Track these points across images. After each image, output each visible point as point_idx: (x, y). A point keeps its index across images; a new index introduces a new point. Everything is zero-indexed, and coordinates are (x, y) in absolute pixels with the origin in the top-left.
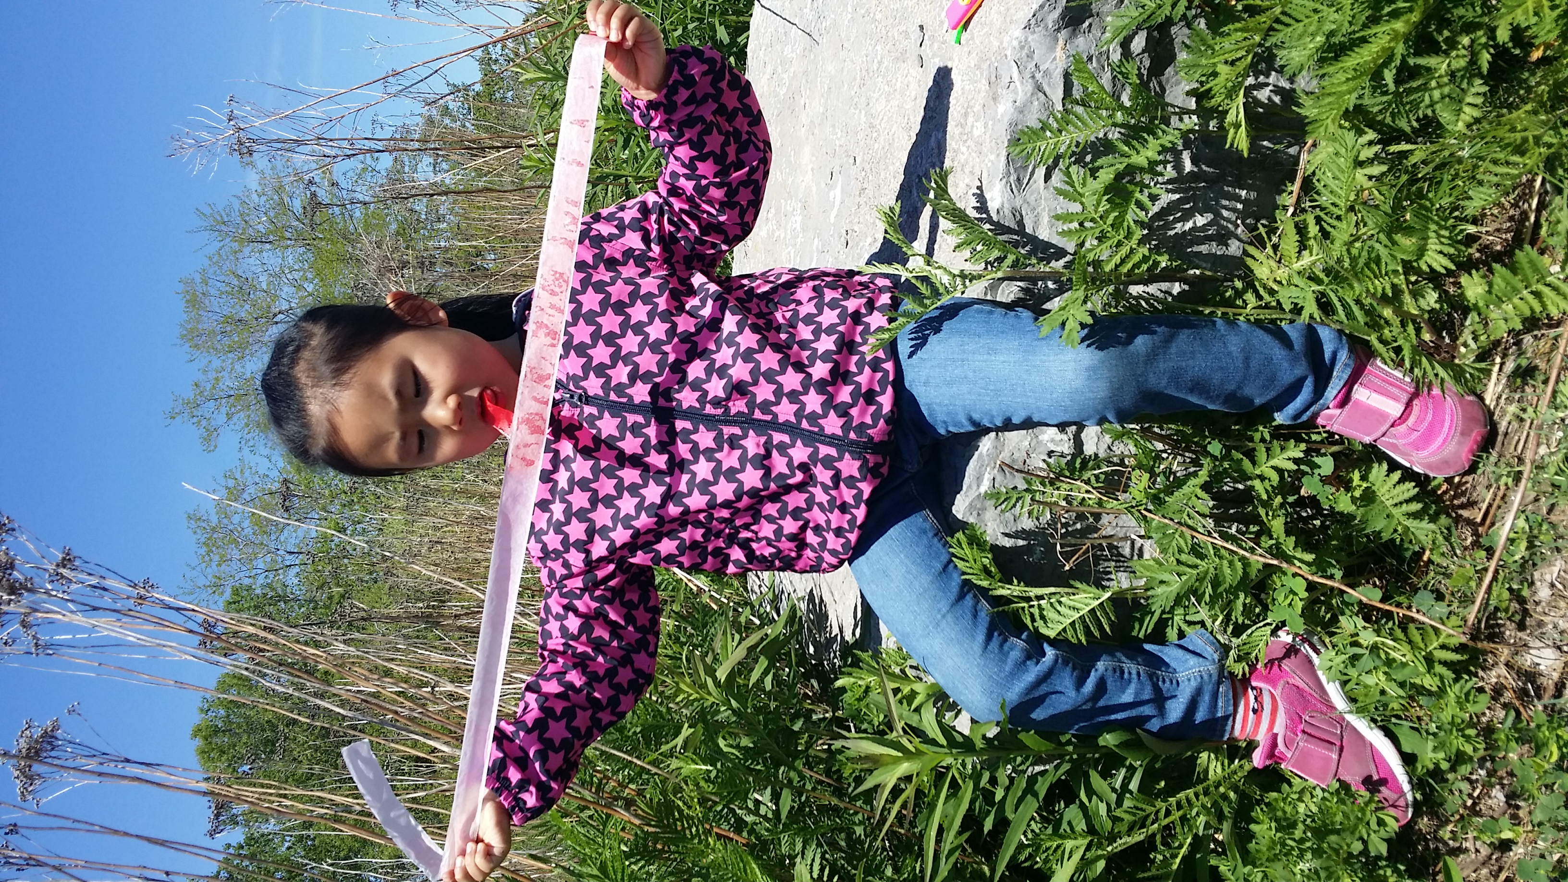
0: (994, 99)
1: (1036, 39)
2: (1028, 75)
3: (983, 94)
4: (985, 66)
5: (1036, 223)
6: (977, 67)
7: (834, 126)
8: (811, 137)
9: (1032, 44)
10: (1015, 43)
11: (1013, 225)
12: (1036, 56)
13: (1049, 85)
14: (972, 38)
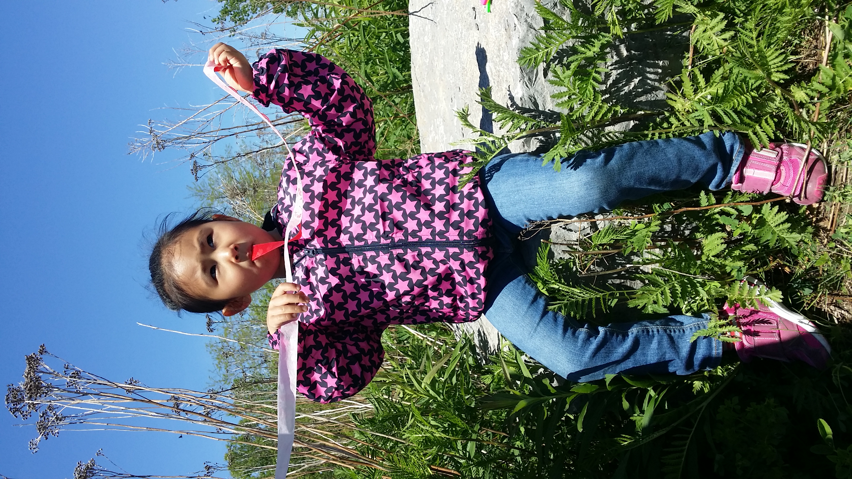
2: (523, 21)
5: (544, 102)
7: (449, 73)
8: (441, 82)
9: (522, 3)
10: (513, 5)
11: (531, 107)
12: (525, 9)
13: (536, 24)
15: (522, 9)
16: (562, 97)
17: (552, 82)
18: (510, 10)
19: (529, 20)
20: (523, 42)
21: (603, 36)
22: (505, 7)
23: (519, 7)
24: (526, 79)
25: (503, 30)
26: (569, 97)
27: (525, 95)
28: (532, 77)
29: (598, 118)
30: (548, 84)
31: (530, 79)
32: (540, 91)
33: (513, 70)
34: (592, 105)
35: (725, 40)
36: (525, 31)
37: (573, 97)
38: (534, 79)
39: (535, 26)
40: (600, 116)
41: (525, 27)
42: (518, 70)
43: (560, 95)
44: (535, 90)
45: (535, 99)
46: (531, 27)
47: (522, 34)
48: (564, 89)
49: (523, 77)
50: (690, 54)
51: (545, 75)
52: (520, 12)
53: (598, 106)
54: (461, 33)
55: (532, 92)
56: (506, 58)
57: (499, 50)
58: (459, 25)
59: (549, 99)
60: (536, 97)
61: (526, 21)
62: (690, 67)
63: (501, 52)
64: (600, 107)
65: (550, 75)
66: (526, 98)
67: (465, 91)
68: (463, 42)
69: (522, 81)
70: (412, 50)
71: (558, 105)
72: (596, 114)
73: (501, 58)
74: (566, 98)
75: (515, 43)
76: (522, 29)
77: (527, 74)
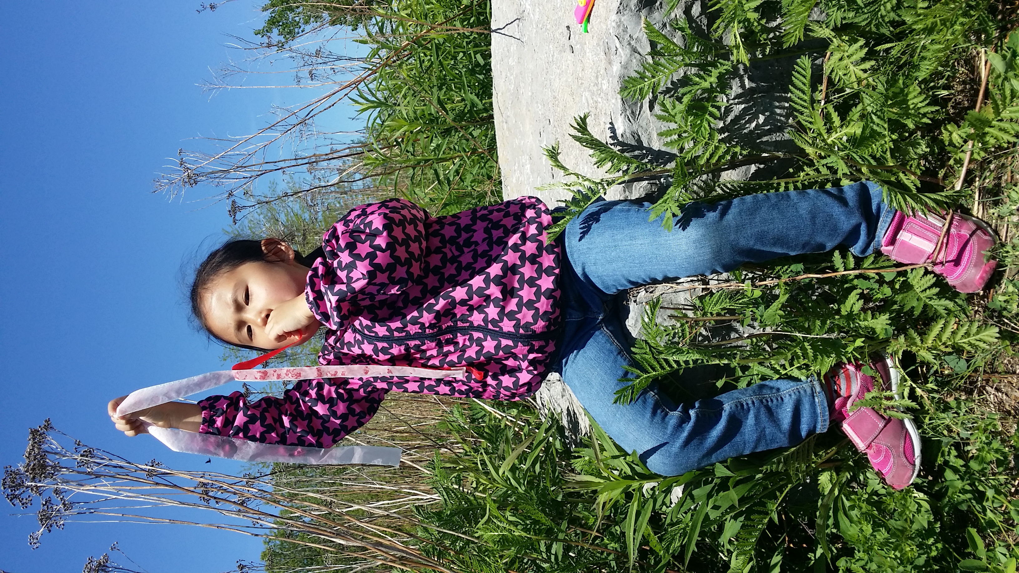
0: (610, 63)
1: (626, 19)
2: (625, 43)
3: (604, 61)
4: (601, 43)
5: (650, 139)
6: (598, 45)
7: (537, 103)
8: (528, 113)
9: (625, 22)
10: (614, 24)
11: (633, 143)
12: (629, 30)
13: (641, 47)
14: (593, 27)
15: (625, 30)
16: (671, 135)
17: (659, 118)
18: (611, 31)
19: (633, 43)
20: (626, 68)
21: (721, 64)
22: (605, 27)
23: (622, 28)
24: (628, 112)
25: (603, 54)
26: (680, 136)
27: (627, 131)
28: (636, 110)
29: (714, 161)
30: (653, 119)
31: (633, 112)
32: (645, 126)
33: (614, 101)
34: (707, 144)
35: (865, 71)
36: (629, 56)
37: (684, 135)
38: (638, 113)
39: (640, 50)
40: (717, 158)
41: (628, 51)
42: (619, 101)
43: (668, 133)
44: (639, 125)
45: (639, 136)
46: (635, 50)
47: (624, 59)
48: (673, 126)
49: (625, 110)
50: (823, 87)
51: (651, 108)
52: (622, 33)
53: (713, 146)
54: (553, 56)
55: (635, 127)
56: (604, 87)
57: (597, 77)
58: (551, 47)
59: (655, 136)
60: (640, 134)
61: (630, 44)
62: (823, 102)
63: (600, 79)
64: (717, 148)
65: (657, 108)
66: (628, 135)
67: (556, 124)
68: (554, 66)
69: (623, 115)
70: (494, 74)
71: (667, 144)
72: (712, 156)
73: (600, 86)
74: (676, 137)
75: (616, 69)
76: (624, 53)
77: (629, 107)
